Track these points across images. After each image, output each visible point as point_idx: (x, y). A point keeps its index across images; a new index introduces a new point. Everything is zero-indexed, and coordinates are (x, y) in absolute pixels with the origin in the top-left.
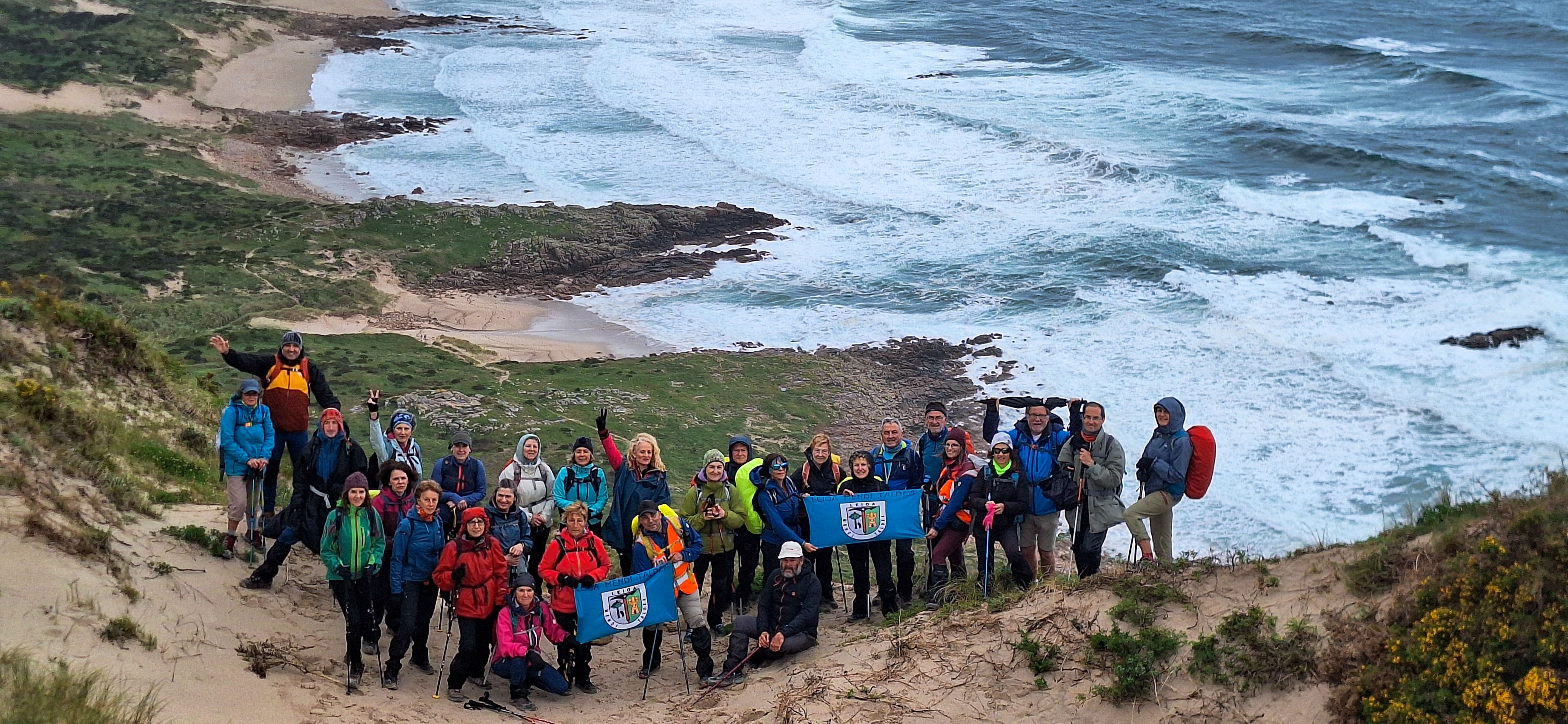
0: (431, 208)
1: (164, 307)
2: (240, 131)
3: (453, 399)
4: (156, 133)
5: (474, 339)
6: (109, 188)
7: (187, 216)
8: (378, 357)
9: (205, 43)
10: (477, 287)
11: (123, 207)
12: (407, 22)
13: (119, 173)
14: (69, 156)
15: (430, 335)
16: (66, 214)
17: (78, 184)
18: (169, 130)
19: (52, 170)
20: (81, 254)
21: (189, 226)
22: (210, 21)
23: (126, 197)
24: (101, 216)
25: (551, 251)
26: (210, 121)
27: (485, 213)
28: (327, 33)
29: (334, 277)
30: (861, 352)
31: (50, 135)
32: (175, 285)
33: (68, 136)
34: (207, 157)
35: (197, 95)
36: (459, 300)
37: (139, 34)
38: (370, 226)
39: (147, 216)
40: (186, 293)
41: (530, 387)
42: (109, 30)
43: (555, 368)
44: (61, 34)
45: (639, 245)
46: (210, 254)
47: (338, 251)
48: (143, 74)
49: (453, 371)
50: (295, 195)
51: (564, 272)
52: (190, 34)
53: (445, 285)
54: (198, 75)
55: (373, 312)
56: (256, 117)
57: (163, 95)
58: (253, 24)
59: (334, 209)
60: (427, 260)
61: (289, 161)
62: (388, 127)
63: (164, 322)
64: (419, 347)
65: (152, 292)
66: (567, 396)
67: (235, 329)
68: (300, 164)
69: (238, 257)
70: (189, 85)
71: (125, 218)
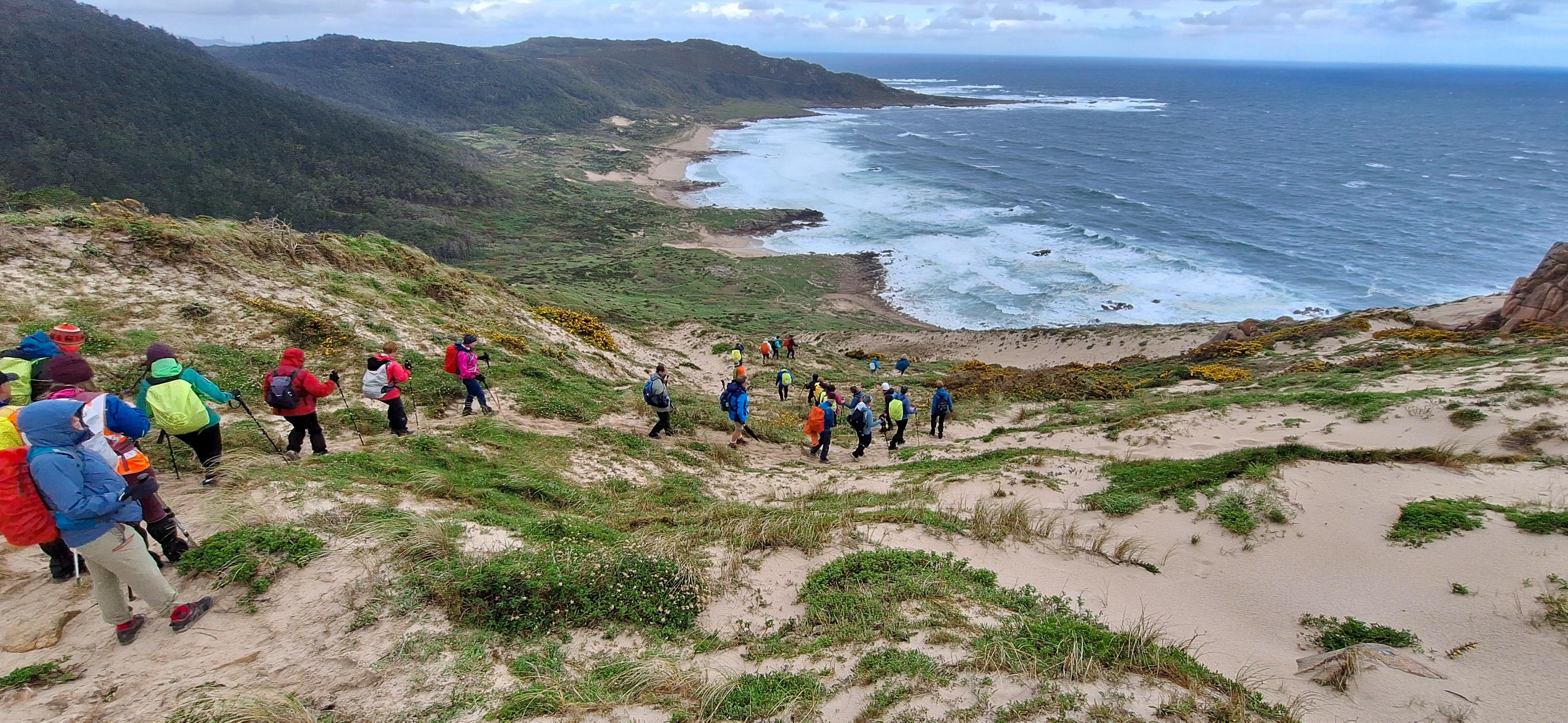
0: (718, 210)
1: (637, 240)
2: (662, 186)
3: (721, 268)
4: (637, 187)
5: (729, 250)
6: (623, 204)
7: (645, 212)
8: (699, 256)
9: (652, 159)
10: (732, 234)
11: (627, 210)
12: (712, 153)
13: (625, 199)
14: (612, 194)
15: (715, 249)
16: (610, 212)
17: (613, 203)
18: (641, 186)
19: (606, 198)
20: (614, 224)
21: (646, 215)
22: (654, 153)
23: (627, 207)
24: (620, 213)
25: (754, 223)
26: (653, 183)
27: (733, 211)
28: (689, 156)
29: (688, 231)
30: (847, 255)
31: (606, 188)
32: (641, 233)
33: (611, 188)
34: (652, 194)
35: (649, 176)
36: (725, 238)
37: (632, 157)
38: (699, 215)
39: (634, 212)
40: (644, 235)
41: (745, 265)
42: (624, 156)
43: (753, 259)
44: (610, 157)
45: (781, 221)
46: (652, 224)
47: (689, 223)
48: (634, 169)
49: (722, 260)
50: (678, 206)
51: (757, 230)
52: (648, 157)
53: (721, 233)
54: (649, 169)
55: (699, 242)
56: (666, 182)
57: (639, 175)
58: (666, 153)
59: (688, 210)
60: (715, 225)
61: (676, 196)
62: (706, 185)
63: (637, 245)
64: (713, 253)
65: (634, 235)
66: (757, 268)
67: (658, 247)
68: (679, 196)
69: (660, 225)
70: (647, 172)
71: (627, 213)
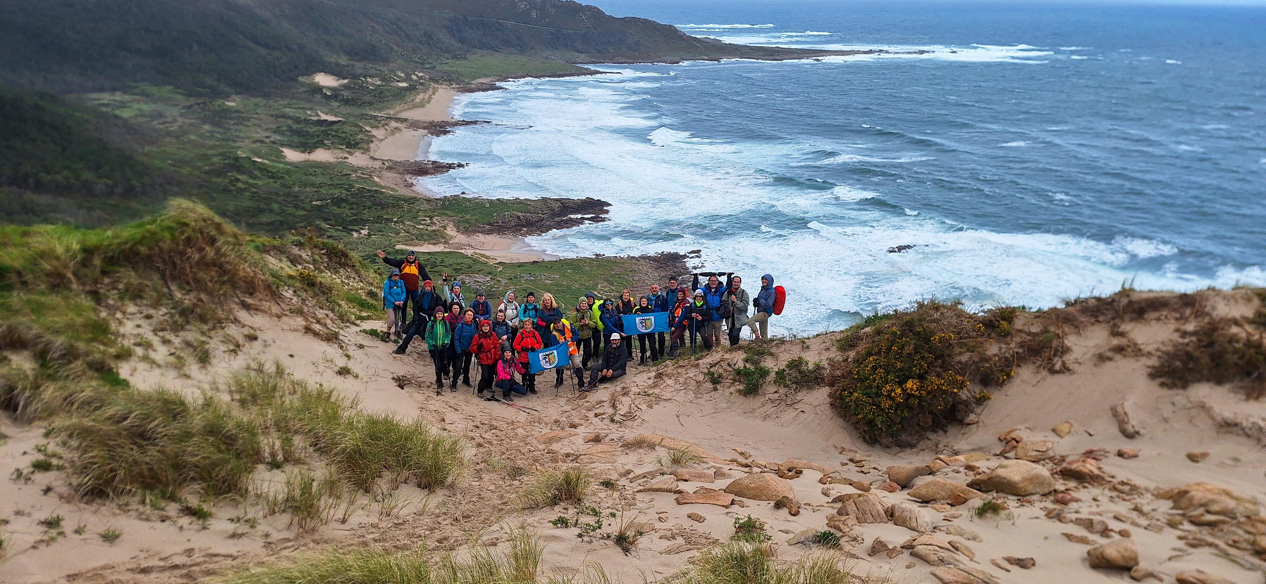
0: (469, 200)
1: (360, 241)
2: (389, 168)
3: (480, 278)
4: (356, 169)
5: (487, 253)
6: (337, 192)
7: (369, 204)
8: (449, 261)
9: (374, 132)
10: (489, 232)
11: (342, 200)
12: (457, 124)
13: (340, 186)
14: (319, 180)
15: (469, 252)
16: (319, 203)
17: (323, 191)
18: (360, 168)
19: (312, 185)
20: (326, 220)
21: (370, 208)
22: (376, 123)
23: (343, 196)
24: (334, 204)
25: (518, 217)
26: (377, 165)
27: (491, 202)
28: (424, 128)
29: (429, 228)
30: (644, 258)
31: (311, 171)
32: (364, 232)
33: (319, 171)
34: (376, 179)
35: (372, 154)
36: (481, 237)
37: (347, 128)
38: (444, 207)
39: (353, 203)
40: (369, 235)
41: (510, 273)
42: (335, 127)
43: (521, 265)
44: (315, 129)
45: (554, 215)
46: (379, 220)
47: (431, 218)
48: (349, 145)
49: (479, 267)
50: (413, 195)
51: (523, 226)
52: (368, 128)
53: (475, 232)
54: (372, 145)
55: (446, 243)
56: (396, 163)
57: (358, 153)
58: (394, 124)
59: (429, 200)
60: (467, 221)
61: (410, 181)
62: (450, 167)
63: (361, 247)
64: (466, 257)
65: (355, 235)
66: (527, 276)
67: (390, 250)
68: (415, 182)
69: (390, 220)
70: (368, 150)
71: (344, 205)
